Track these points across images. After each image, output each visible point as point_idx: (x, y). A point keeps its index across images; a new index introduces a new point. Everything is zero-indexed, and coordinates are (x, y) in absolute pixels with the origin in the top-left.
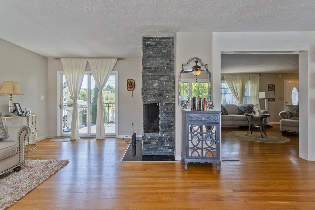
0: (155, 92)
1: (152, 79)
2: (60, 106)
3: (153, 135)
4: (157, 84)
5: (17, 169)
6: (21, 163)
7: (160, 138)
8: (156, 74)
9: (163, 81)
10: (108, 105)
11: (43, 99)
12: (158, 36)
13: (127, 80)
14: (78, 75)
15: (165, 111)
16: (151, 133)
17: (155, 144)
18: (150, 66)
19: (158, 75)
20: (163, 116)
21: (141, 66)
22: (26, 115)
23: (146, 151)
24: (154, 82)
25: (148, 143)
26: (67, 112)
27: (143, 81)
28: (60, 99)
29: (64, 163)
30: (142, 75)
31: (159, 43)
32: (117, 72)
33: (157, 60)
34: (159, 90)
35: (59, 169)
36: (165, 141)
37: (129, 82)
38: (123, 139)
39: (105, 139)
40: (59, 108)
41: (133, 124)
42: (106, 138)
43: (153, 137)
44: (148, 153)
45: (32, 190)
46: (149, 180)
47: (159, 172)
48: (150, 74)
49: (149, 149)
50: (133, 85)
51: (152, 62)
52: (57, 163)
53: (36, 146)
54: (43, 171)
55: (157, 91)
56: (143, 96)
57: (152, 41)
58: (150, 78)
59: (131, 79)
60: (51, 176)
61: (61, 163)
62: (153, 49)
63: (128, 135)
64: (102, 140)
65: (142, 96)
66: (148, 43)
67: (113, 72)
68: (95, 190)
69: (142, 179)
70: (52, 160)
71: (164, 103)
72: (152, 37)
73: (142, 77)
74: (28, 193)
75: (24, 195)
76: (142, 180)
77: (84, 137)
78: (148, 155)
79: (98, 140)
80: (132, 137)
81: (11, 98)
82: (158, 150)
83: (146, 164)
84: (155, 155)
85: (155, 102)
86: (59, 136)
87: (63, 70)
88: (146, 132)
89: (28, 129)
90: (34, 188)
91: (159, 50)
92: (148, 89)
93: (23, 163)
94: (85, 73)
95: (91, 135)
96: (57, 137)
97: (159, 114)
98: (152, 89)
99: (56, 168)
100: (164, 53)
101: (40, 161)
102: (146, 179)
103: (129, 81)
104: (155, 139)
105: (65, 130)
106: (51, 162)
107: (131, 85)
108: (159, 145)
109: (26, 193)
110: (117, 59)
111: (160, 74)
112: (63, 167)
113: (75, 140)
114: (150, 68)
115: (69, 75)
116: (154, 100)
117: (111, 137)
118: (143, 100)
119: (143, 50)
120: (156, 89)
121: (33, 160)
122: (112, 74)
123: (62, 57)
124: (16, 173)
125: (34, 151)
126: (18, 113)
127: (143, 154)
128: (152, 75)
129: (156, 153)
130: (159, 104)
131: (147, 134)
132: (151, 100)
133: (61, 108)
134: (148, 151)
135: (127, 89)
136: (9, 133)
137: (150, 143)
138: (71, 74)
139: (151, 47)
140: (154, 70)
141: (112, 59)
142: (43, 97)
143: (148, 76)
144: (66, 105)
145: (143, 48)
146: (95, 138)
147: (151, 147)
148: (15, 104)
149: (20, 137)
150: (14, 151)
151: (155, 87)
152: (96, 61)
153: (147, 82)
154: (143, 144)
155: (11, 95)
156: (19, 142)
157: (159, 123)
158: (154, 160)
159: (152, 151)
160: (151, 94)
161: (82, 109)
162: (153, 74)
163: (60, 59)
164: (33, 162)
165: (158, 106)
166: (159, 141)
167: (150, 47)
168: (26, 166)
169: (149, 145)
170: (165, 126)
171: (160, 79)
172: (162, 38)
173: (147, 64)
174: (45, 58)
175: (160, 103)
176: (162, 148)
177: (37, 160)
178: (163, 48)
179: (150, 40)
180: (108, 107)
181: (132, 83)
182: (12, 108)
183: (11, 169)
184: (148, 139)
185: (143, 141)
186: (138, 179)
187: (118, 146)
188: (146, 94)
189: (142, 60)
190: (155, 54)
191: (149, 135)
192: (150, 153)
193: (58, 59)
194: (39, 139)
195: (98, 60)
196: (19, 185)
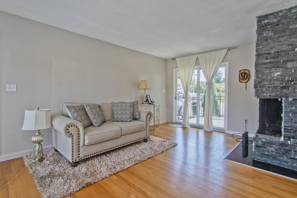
0: (275, 84)
1: (270, 68)
2: (176, 98)
3: (270, 138)
4: (279, 73)
5: (145, 140)
6: (147, 137)
7: (282, 144)
8: (278, 60)
9: (291, 68)
10: (220, 98)
11: (164, 92)
12: (283, 9)
13: (240, 71)
14: (189, 71)
15: (292, 110)
16: (267, 136)
17: (274, 150)
18: (267, 51)
19: (281, 61)
20: (289, 117)
21: (255, 53)
22: (153, 104)
23: (259, 156)
24: (275, 71)
25: (262, 147)
26: (182, 103)
27: (256, 71)
28: (176, 92)
29: (173, 145)
30: (255, 64)
31: (285, 16)
32: (227, 63)
33: (280, 42)
34: (282, 81)
35: (169, 148)
36: (291, 150)
37: (242, 74)
38: (233, 136)
39: (212, 132)
40: (174, 99)
41: (246, 121)
42: (214, 131)
43: (271, 141)
44: (261, 158)
45: (150, 158)
46: (254, 191)
47: (274, 187)
48: (268, 61)
49: (263, 155)
50: (247, 76)
51: (271, 45)
52: (168, 143)
53: (158, 127)
54: (159, 147)
55: (278, 82)
56: (257, 89)
57: (272, 17)
58: (268, 66)
59: (245, 70)
60: (163, 152)
61: (171, 144)
62: (273, 29)
63: (239, 133)
64: (210, 132)
65: (254, 90)
66: (266, 21)
67: (223, 64)
68: (192, 175)
69: (245, 185)
70: (166, 140)
71: (290, 99)
72: (272, 12)
73: (255, 66)
74: (148, 159)
75: (145, 159)
76: (245, 187)
77: (193, 126)
78: (262, 161)
79: (206, 132)
80: (242, 135)
81: (145, 91)
82: (279, 160)
83: (257, 172)
84: (274, 164)
85: (275, 96)
86: (175, 122)
87: (178, 68)
88: (260, 133)
89: (151, 114)
90: (152, 157)
91: (283, 26)
92: (264, 80)
93: (148, 137)
94: (195, 68)
95: (200, 126)
96: (173, 123)
97: (282, 112)
98: (270, 81)
99: (167, 147)
100: (293, 29)
101: (159, 138)
102: (251, 189)
103: (242, 72)
104: (274, 144)
105: (180, 118)
106: (165, 141)
107: (244, 76)
108: (280, 153)
109: (147, 158)
110: (227, 50)
111: (285, 58)
112: (172, 147)
113: (186, 128)
114: (269, 54)
115: (182, 71)
116: (274, 94)
117: (220, 131)
118: (256, 94)
119: (257, 33)
120: (277, 80)
121: (155, 137)
122: (221, 66)
123: (178, 57)
124: (144, 143)
125: (157, 130)
126: (148, 102)
127: (254, 158)
128: (270, 63)
129: (276, 163)
130: (282, 99)
131: (260, 136)
132: (267, 95)
133: (176, 100)
134: (262, 157)
135: (240, 81)
136: (141, 115)
137: (264, 147)
138: (183, 70)
139: (270, 26)
140: (275, 55)
141: (222, 50)
142: (164, 91)
143: (264, 64)
144: (181, 97)
145: (257, 30)
146: (203, 129)
147: (267, 153)
148: (147, 96)
149: (146, 119)
150: (143, 128)
151: (276, 77)
152: (205, 55)
153: (262, 72)
154: (254, 146)
155: (145, 89)
156: (146, 122)
157: (281, 125)
158: (270, 171)
159: (267, 158)
160: (269, 87)
161: (194, 101)
162: (272, 60)
163: (175, 59)
164: (155, 138)
165: (281, 102)
166: (281, 149)
167: (268, 27)
168: (151, 140)
169: (263, 150)
170: (292, 130)
171: (285, 66)
172: (290, 10)
173: (263, 49)
174: (166, 60)
175: (284, 99)
176: (285, 158)
177: (157, 138)
178: (293, 22)
179: (268, 18)
180: (220, 100)
181: (245, 73)
182: (145, 98)
183: (142, 139)
184: (262, 141)
185: (255, 143)
186: (239, 183)
187: (227, 142)
188: (260, 87)
189: (255, 45)
190: (278, 33)
191: (264, 138)
192: (265, 160)
193: (174, 59)
194: (161, 122)
195: (207, 54)
196: (144, 151)
